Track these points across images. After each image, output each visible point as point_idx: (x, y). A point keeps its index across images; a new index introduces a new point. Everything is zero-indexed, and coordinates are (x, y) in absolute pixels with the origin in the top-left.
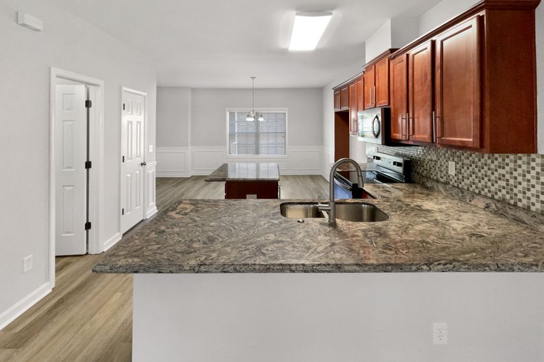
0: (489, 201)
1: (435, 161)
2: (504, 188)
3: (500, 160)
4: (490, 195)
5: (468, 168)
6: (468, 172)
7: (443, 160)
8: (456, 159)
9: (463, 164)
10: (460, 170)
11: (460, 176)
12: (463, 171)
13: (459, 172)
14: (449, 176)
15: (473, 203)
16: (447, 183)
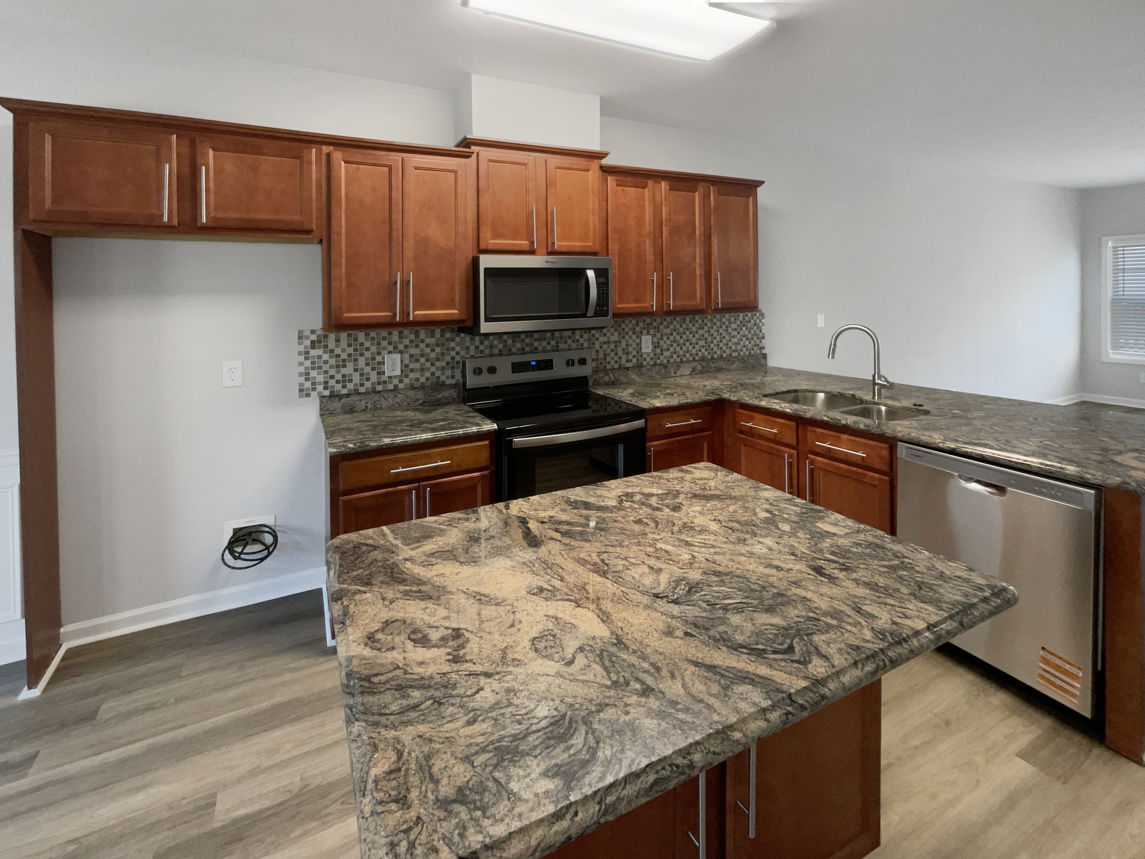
0: (694, 364)
1: (616, 342)
2: (703, 347)
3: (700, 321)
4: (691, 359)
5: (668, 338)
6: (668, 342)
7: (631, 337)
8: (651, 332)
9: (662, 335)
10: (659, 343)
11: (658, 351)
12: (662, 343)
13: (656, 345)
14: (642, 356)
15: (678, 374)
16: (639, 366)
